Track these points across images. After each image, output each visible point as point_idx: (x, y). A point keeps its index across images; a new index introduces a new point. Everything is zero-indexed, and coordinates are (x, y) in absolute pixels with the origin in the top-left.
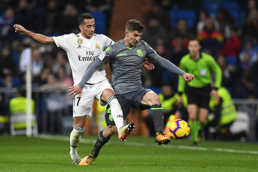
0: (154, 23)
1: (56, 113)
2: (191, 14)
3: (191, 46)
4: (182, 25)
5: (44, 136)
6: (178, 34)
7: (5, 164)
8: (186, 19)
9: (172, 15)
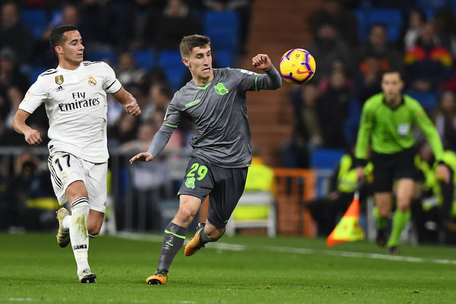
0: (327, 31)
1: (149, 192)
2: (395, 16)
3: (387, 83)
4: (377, 35)
5: (126, 235)
6: (371, 52)
7: (57, 285)
8: (384, 25)
9: (360, 17)
